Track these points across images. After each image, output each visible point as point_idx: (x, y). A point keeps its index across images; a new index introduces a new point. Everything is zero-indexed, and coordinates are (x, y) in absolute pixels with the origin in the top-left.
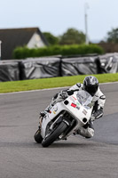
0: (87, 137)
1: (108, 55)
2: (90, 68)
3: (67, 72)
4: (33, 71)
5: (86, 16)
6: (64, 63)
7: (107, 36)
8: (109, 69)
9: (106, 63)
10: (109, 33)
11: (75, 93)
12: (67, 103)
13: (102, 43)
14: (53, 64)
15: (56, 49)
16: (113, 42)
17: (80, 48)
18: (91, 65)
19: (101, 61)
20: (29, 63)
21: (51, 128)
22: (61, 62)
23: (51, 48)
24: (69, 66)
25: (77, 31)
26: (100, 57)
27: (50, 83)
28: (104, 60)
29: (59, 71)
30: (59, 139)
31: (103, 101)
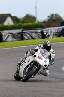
0: (45, 75)
1: (48, 28)
2: (38, 35)
3: (26, 38)
4: (7, 37)
5: (36, 7)
6: (24, 33)
7: (48, 18)
8: (49, 36)
9: (47, 33)
10: (49, 17)
13: (45, 22)
14: (18, 34)
15: (20, 25)
16: (51, 22)
17: (33, 25)
18: (39, 34)
19: (44, 32)
20: (5, 33)
21: (27, 71)
22: (22, 32)
23: (17, 25)
24: (27, 34)
25: (31, 16)
26: (44, 29)
27: (17, 44)
28: (46, 31)
29: (21, 37)
31: (54, 55)
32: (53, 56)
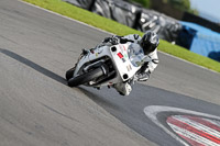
0: (121, 93)
2: (127, 17)
8: (148, 28)
9: (147, 21)
11: (129, 43)
12: (114, 49)
18: (130, 14)
19: (143, 15)
21: (86, 69)
24: (105, 3)
26: (144, 10)
27: (75, 12)
28: (146, 16)
30: (89, 85)
31: (155, 66)
32: (152, 67)
